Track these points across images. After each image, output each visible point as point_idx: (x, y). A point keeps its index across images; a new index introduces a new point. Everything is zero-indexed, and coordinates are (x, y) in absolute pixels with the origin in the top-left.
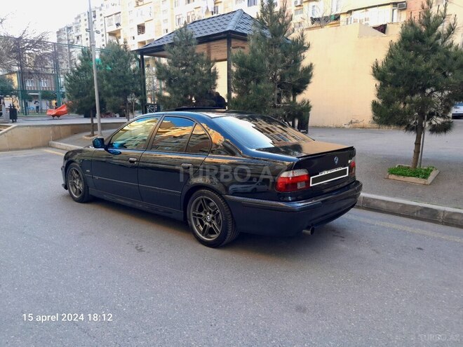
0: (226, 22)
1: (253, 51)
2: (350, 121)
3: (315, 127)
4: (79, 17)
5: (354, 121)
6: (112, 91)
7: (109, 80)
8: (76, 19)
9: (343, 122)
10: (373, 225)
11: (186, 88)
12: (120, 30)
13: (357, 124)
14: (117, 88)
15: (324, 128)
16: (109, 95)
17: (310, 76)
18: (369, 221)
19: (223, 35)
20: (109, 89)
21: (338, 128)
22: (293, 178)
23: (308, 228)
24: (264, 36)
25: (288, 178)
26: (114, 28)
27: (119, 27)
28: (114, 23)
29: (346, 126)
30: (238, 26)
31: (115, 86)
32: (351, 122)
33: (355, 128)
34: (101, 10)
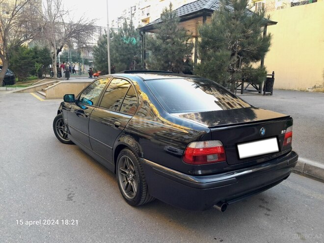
0: (204, 3)
1: (214, 24)
2: (313, 86)
3: (282, 90)
4: (125, 10)
5: (317, 85)
6: (118, 59)
7: (117, 50)
8: (124, 12)
9: (308, 87)
10: (309, 197)
11: (167, 56)
12: (149, 18)
13: (320, 89)
14: (123, 57)
15: (290, 91)
16: (117, 61)
17: (269, 45)
18: (306, 191)
19: (199, 13)
20: (116, 57)
21: (303, 92)
22: (205, 149)
23: (219, 204)
24: (228, 10)
25: (198, 149)
26: (145, 17)
27: (149, 16)
28: (146, 13)
29: (310, 90)
30: (214, 5)
31: (121, 55)
32: (315, 87)
33: (318, 92)
34: (139, 5)
